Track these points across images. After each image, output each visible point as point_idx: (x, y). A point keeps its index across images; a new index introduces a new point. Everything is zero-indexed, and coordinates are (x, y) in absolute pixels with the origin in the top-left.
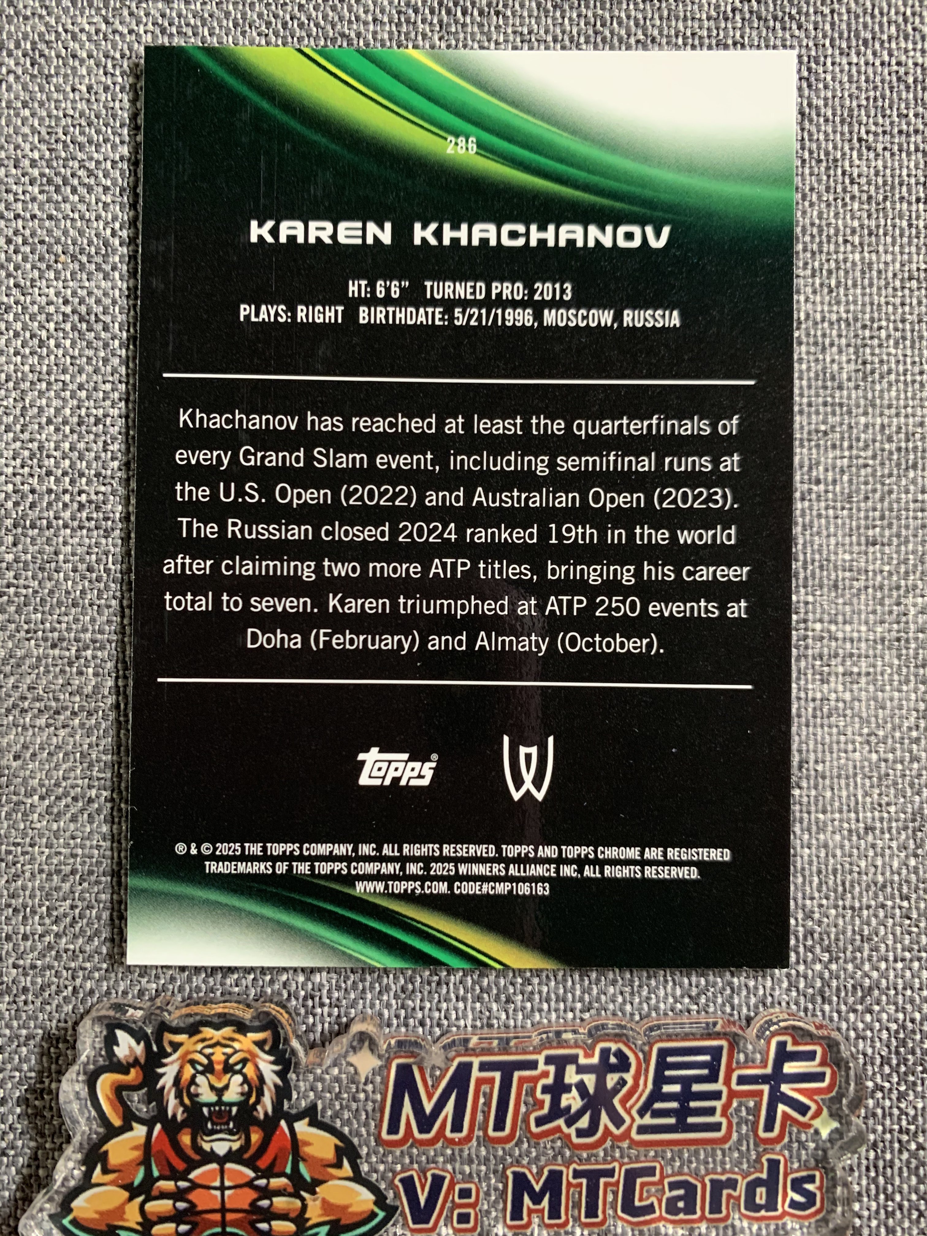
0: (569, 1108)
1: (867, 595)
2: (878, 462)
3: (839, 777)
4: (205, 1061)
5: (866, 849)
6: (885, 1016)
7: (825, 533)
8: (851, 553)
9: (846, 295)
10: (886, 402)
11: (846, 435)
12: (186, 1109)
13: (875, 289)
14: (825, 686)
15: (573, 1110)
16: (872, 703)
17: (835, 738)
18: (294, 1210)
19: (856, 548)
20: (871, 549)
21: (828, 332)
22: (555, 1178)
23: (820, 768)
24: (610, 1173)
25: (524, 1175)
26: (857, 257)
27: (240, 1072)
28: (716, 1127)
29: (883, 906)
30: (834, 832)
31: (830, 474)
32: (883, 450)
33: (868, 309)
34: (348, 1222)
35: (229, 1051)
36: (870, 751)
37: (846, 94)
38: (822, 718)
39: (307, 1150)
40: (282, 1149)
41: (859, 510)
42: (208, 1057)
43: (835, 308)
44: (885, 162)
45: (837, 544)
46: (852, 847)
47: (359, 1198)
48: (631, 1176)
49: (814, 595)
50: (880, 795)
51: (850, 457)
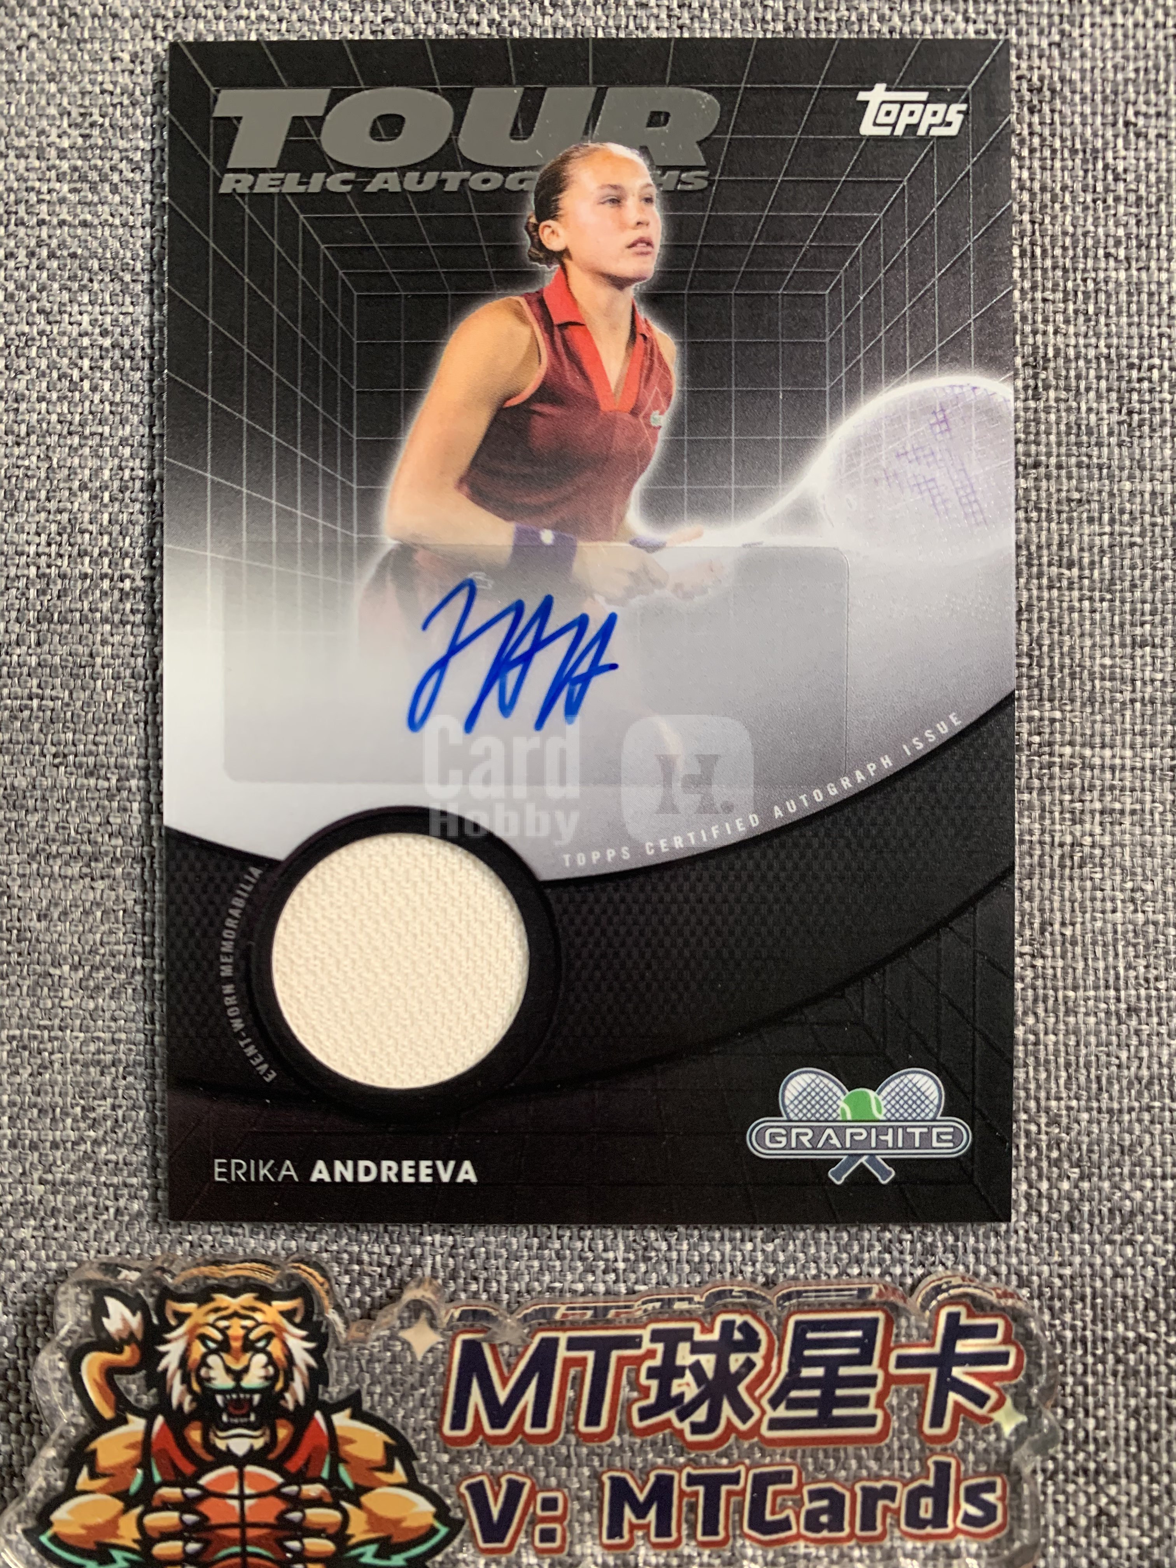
1: (1134, 711)
2: (1147, 539)
3: (1094, 943)
4: (218, 1336)
5: (1128, 1037)
6: (1150, 1248)
7: (1077, 630)
8: (1113, 657)
9: (1107, 325)
10: (1158, 463)
11: (1107, 505)
12: (195, 1397)
13: (1145, 318)
14: (1078, 827)
16: (1139, 849)
17: (1088, 894)
18: (331, 1525)
19: (1118, 651)
20: (1139, 652)
21: (1084, 373)
23: (1068, 932)
26: (1122, 275)
29: (1149, 1109)
30: (1087, 1014)
31: (1086, 554)
32: (1154, 525)
33: (1136, 341)
34: (401, 1540)
36: (1135, 911)
37: (1109, 65)
38: (1072, 868)
39: (349, 1449)
40: (318, 1450)
41: (1123, 602)
42: (223, 1331)
43: (1093, 341)
44: (1158, 152)
45: (1094, 645)
46: (1109, 1034)
47: (416, 1510)
49: (1062, 711)
50: (1147, 967)
51: (1112, 534)
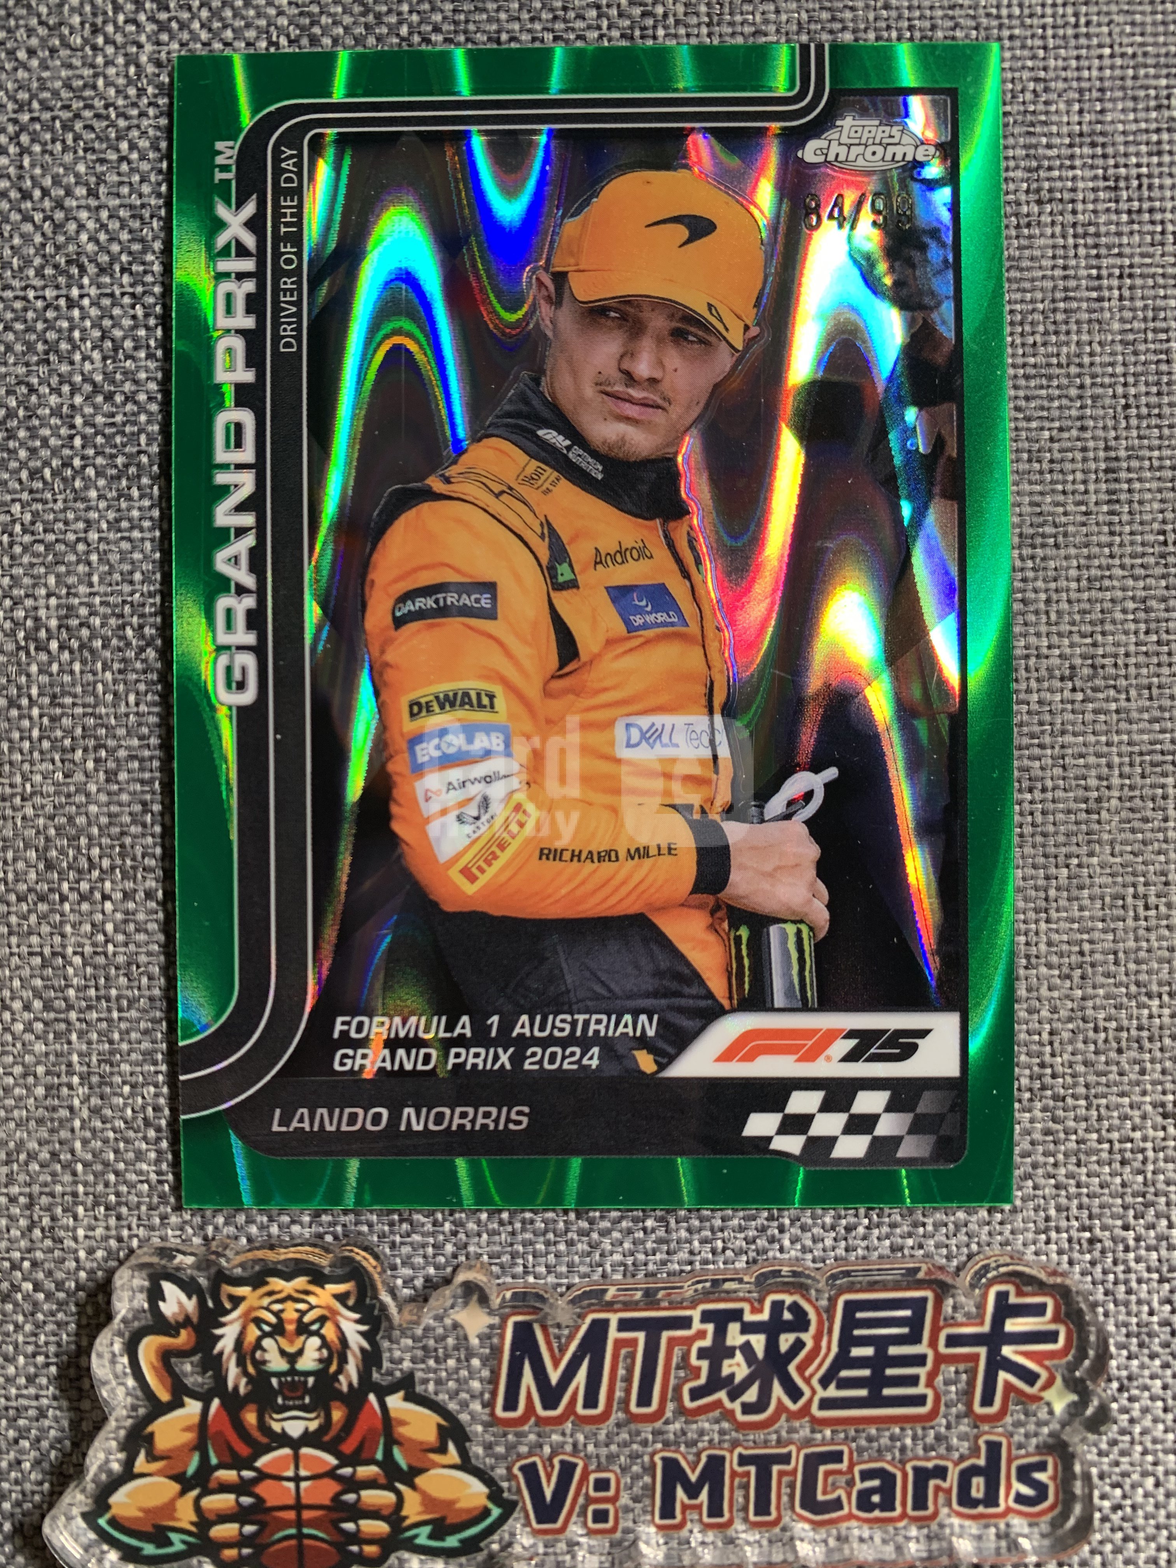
0: (732, 1376)
4: (273, 1319)
12: (251, 1380)
15: (738, 1379)
18: (386, 1506)
22: (715, 1465)
24: (785, 1459)
25: (675, 1462)
27: (317, 1333)
28: (920, 1400)
34: (454, 1521)
35: (302, 1306)
39: (402, 1430)
40: (372, 1431)
42: (277, 1314)
47: (468, 1491)
48: (813, 1462)
